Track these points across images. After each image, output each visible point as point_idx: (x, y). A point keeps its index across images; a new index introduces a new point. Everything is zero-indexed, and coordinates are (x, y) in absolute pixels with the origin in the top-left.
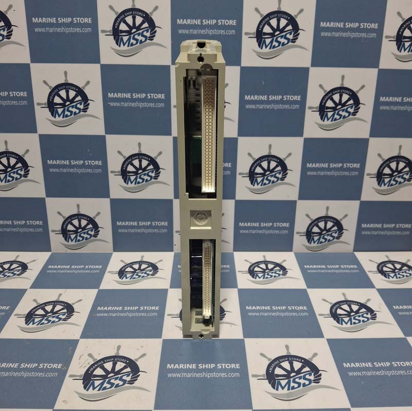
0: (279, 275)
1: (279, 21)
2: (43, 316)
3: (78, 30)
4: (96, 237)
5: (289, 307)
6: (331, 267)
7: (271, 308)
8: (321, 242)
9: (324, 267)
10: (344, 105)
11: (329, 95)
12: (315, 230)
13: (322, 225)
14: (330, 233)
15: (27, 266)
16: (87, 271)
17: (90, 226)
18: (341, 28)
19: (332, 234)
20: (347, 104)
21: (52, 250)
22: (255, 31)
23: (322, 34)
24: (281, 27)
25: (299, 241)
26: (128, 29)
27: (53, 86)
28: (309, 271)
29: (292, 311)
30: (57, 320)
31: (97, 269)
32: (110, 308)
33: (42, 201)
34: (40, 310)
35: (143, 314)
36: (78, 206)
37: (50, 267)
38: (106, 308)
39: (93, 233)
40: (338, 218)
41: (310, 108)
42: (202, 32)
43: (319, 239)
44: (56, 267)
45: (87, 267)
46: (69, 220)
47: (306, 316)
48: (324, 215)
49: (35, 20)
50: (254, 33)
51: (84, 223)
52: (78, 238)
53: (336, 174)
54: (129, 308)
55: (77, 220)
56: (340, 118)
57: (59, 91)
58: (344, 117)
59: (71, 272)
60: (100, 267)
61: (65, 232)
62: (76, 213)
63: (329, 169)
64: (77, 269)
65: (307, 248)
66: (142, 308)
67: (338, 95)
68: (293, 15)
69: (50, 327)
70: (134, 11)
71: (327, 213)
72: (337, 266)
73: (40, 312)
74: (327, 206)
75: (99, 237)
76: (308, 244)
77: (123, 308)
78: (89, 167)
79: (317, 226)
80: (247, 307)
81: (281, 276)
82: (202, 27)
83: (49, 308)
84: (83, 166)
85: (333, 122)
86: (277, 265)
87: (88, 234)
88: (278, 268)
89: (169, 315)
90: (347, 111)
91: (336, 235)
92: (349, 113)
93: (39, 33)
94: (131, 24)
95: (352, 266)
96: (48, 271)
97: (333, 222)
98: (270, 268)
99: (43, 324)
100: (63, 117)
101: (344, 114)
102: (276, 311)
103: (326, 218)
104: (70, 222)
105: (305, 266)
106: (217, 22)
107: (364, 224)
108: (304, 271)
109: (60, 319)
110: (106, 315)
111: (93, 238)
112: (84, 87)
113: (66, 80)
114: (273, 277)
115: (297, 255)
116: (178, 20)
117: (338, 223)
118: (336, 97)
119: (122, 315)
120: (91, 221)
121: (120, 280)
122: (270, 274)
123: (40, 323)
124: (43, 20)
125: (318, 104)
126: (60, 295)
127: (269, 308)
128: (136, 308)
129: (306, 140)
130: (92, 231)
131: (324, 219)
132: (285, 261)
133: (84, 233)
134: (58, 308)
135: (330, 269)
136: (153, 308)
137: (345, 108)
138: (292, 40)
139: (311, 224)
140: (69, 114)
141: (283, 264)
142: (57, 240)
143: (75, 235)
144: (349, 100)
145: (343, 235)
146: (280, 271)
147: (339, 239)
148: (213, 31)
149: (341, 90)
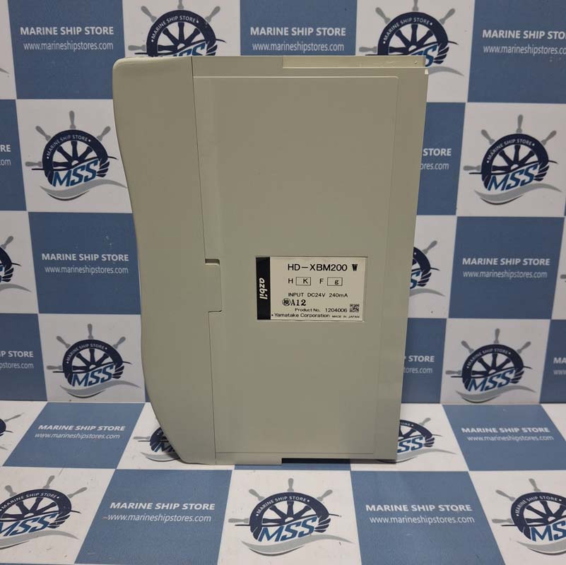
0: (421, 445)
1: (414, 29)
2: (18, 518)
3: (92, 46)
4: (119, 377)
5: (440, 507)
6: (506, 431)
7: (409, 508)
8: (488, 388)
9: (494, 430)
10: (522, 163)
11: (497, 147)
12: (478, 367)
13: (488, 359)
14: (502, 372)
15: (5, 424)
16: (99, 436)
17: (109, 360)
18: (515, 39)
19: (505, 373)
20: (528, 162)
21: (48, 399)
22: (377, 45)
23: (486, 49)
24: (419, 38)
25: (452, 387)
26: (172, 44)
27: (52, 135)
28: (470, 439)
29: (446, 514)
30: (40, 526)
31: (117, 432)
32: (131, 505)
33: (32, 319)
34: (15, 505)
35: (186, 518)
36: (90, 327)
37: (41, 427)
38: (125, 505)
39: (113, 371)
40: (515, 349)
41: (467, 168)
42: (291, 47)
43: (484, 383)
44: (51, 427)
45: (100, 428)
46: (75, 351)
47: (470, 524)
48: (492, 343)
49: (24, 31)
50: (375, 48)
51: (99, 354)
52: (90, 379)
53: (510, 275)
54: (163, 506)
55: (88, 350)
56: (516, 185)
57: (62, 143)
58: (523, 183)
59: (74, 436)
60: (122, 428)
61: (68, 370)
62: (87, 339)
63: (499, 268)
64: (85, 431)
65: (465, 397)
66: (185, 507)
67: (512, 147)
68: (438, 19)
69: (28, 538)
70: (181, 15)
71: (497, 340)
72: (517, 430)
73: (15, 510)
74: (495, 328)
75: (123, 377)
76: (466, 392)
77: (154, 506)
78: (109, 264)
79: (479, 362)
80: (367, 506)
81: (424, 448)
82: (291, 39)
83: (29, 503)
84: (99, 263)
85: (505, 191)
86: (416, 427)
87: (105, 372)
88: (417, 433)
89: (231, 521)
90: (527, 174)
91: (511, 376)
92: (531, 176)
93: (30, 51)
94: (177, 36)
95: (541, 430)
96: (37, 435)
97: (507, 355)
98: (403, 433)
99: (15, 533)
100: (67, 185)
101: (522, 177)
102: (417, 514)
103: (495, 349)
104: (76, 353)
105: (463, 429)
106: (315, 32)
107: (558, 358)
108: (461, 438)
109: (46, 524)
110: (124, 518)
111: (113, 379)
112: (101, 137)
113: (73, 125)
114: (410, 450)
115: (449, 410)
116: (252, 29)
117: (514, 357)
118: (510, 151)
119: (151, 518)
120: (111, 351)
121: (153, 453)
122: (405, 444)
123: (11, 531)
124: (38, 31)
125: (479, 162)
126: (51, 478)
127: (405, 508)
128: (176, 505)
129: (460, 220)
130: (111, 368)
131: (491, 350)
132: (428, 420)
133: (100, 371)
134: (46, 502)
135: (505, 434)
136: (205, 506)
137: (525, 168)
138: (436, 58)
139: (470, 358)
140: (77, 179)
141: (427, 426)
142: (55, 383)
143: (84, 375)
144: (530, 155)
145: (523, 376)
146: (421, 439)
147: (516, 382)
148: (308, 46)
149: (518, 139)
